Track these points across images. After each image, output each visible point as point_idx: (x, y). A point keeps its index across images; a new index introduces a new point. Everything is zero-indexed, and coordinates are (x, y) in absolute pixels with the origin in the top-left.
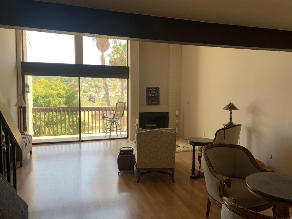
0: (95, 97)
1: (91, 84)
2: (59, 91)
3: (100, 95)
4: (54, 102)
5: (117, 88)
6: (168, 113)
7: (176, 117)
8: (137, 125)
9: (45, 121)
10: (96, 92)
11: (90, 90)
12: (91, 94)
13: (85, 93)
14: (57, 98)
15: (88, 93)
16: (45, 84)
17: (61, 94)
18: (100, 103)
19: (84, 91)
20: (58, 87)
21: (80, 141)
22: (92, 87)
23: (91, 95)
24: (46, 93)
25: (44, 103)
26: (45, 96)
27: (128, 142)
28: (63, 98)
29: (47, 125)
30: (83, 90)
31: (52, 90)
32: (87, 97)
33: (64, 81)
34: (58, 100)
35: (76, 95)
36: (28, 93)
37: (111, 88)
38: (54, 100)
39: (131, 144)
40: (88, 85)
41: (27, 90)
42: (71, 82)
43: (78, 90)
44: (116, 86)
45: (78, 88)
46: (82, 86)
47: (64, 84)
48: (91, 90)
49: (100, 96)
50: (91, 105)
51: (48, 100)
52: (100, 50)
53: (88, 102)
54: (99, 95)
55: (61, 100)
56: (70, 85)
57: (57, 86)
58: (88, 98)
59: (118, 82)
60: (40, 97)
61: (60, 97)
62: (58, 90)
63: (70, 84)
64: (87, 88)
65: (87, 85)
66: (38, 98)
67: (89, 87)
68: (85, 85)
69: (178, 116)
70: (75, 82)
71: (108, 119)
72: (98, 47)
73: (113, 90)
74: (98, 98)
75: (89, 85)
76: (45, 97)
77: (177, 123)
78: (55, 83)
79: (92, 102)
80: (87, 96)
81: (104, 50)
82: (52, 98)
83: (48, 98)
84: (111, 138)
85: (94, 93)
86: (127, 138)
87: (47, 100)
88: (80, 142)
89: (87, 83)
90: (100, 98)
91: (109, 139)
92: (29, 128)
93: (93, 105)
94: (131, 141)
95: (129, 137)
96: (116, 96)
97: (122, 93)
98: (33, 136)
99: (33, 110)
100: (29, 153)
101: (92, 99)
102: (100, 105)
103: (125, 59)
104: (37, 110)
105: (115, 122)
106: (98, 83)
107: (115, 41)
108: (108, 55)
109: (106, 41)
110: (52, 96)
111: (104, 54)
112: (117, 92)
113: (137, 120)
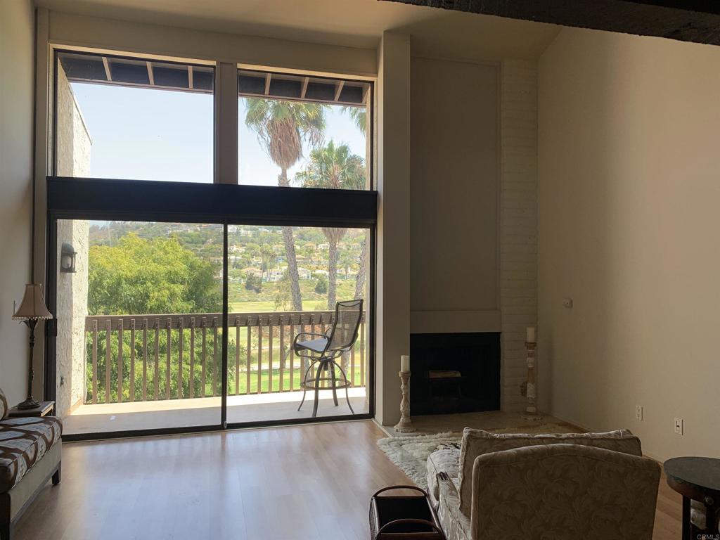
0: (262, 278)
1: (253, 249)
2: (172, 265)
3: (273, 274)
4: (156, 293)
5: (314, 256)
6: (497, 336)
7: (529, 348)
8: (404, 374)
9: (132, 345)
10: (264, 268)
11: (249, 263)
12: (252, 272)
13: (238, 270)
14: (166, 285)
15: (244, 271)
16: (137, 248)
17: (176, 273)
18: (274, 293)
19: (236, 265)
20: (171, 256)
21: (223, 427)
22: (256, 254)
23: (252, 274)
24: (140, 272)
25: (134, 297)
26: (138, 279)
27: (373, 429)
28: (182, 283)
29: (140, 354)
30: (232, 261)
31: (155, 262)
32: (242, 280)
33: (187, 242)
34: (169, 290)
35: (215, 274)
36: (73, 274)
37: (301, 256)
38: (157, 289)
39: (389, 443)
40: (244, 250)
41: (68, 265)
42: (204, 242)
43: (222, 263)
44: (311, 251)
45: (222, 258)
46: (231, 254)
47: (186, 248)
48: (253, 263)
49: (272, 276)
50: (250, 299)
51: (144, 290)
52: (277, 162)
53: (245, 291)
54: (271, 274)
55: (176, 289)
56: (201, 251)
57: (166, 253)
58: (243, 282)
59: (316, 242)
60: (124, 282)
61: (174, 282)
62: (169, 263)
63: (203, 248)
64: (243, 257)
65: (242, 250)
66: (119, 284)
67: (247, 255)
68: (237, 252)
69: (533, 345)
70: (214, 244)
71: (309, 353)
72: (273, 154)
73: (306, 262)
74: (269, 282)
75: (248, 251)
76: (136, 282)
77: (530, 370)
78: (162, 247)
79: (253, 292)
80: (243, 278)
81: (288, 162)
82: (153, 284)
83: (145, 283)
84: (317, 416)
85: (259, 270)
86: (371, 415)
87: (140, 289)
88: (224, 429)
89: (242, 245)
90: (273, 282)
91: (314, 420)
92: (72, 379)
93: (256, 299)
94: (385, 431)
95: (376, 416)
96: (312, 276)
97: (332, 269)
98: (84, 404)
99: (86, 324)
100: (51, 480)
101: (255, 285)
102: (275, 299)
103: (341, 184)
104: (98, 323)
105: (330, 360)
106: (269, 247)
107: (315, 139)
108: (299, 175)
109: (293, 138)
110: (153, 278)
111: (287, 171)
112: (314, 266)
113: (405, 359)
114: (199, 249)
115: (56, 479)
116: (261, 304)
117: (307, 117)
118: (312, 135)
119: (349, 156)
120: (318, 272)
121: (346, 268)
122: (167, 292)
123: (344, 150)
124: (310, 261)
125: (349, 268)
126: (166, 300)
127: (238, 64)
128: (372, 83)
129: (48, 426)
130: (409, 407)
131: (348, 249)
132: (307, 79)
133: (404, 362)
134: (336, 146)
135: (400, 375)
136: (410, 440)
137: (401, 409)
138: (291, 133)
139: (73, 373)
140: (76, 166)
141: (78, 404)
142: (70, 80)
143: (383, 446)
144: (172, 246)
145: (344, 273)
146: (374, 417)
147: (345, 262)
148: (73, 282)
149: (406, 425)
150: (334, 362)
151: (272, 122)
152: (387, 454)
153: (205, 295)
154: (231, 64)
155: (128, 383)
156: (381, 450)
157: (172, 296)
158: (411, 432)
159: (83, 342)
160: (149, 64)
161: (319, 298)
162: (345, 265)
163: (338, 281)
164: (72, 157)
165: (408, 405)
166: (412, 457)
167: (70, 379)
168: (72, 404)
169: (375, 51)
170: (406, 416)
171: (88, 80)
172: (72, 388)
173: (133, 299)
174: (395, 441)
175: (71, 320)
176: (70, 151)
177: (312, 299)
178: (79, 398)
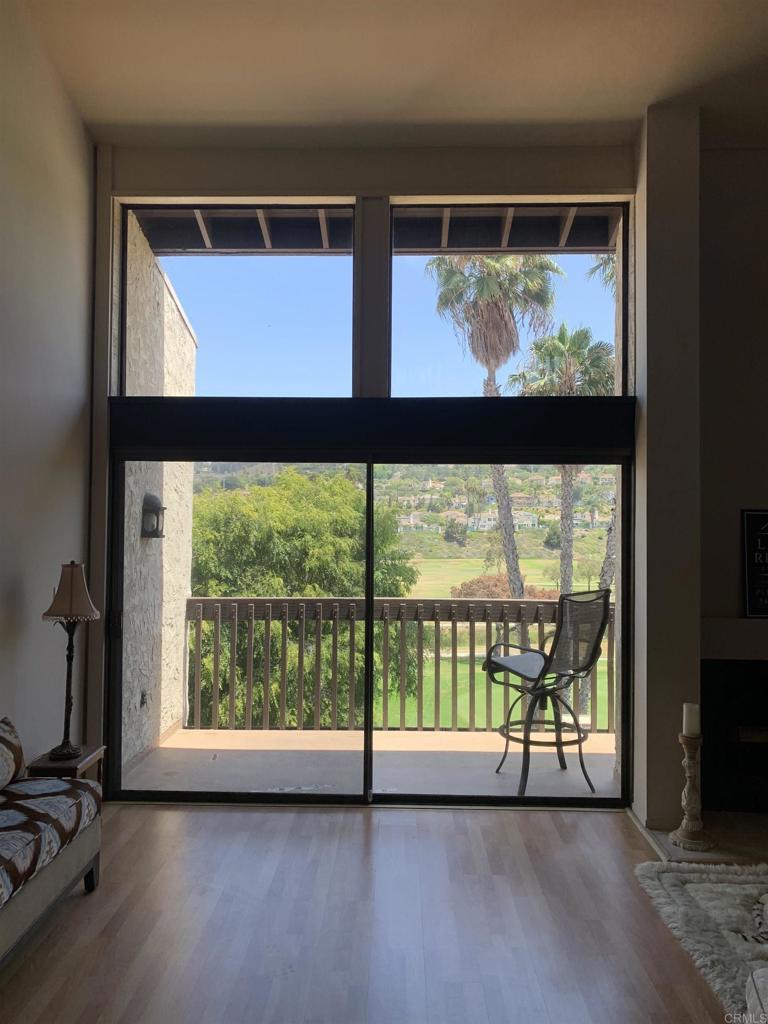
0: (466, 526)
1: (455, 484)
2: (339, 512)
3: (483, 520)
4: (317, 550)
5: (543, 494)
8: (689, 740)
10: (470, 511)
11: (450, 504)
12: (454, 517)
13: (435, 514)
14: (331, 539)
15: (443, 515)
16: (297, 487)
17: (344, 523)
18: (483, 547)
20: (338, 499)
21: (367, 800)
22: (458, 492)
23: (453, 520)
24: (297, 520)
25: (289, 555)
26: (295, 530)
27: (629, 831)
28: (351, 537)
32: (440, 528)
34: (334, 545)
36: (161, 539)
37: (521, 495)
38: (318, 544)
39: (660, 872)
40: (442, 486)
41: (153, 526)
42: (390, 477)
44: (539, 487)
46: (425, 492)
48: (455, 505)
49: (481, 523)
50: (450, 555)
51: (301, 545)
52: (481, 361)
53: (444, 544)
54: (480, 519)
55: (343, 545)
56: (386, 488)
57: (333, 494)
58: (441, 531)
59: (546, 475)
60: (276, 535)
61: (341, 535)
62: (335, 509)
64: (441, 496)
66: (270, 537)
67: (446, 494)
68: (433, 488)
70: (403, 478)
71: (514, 679)
72: (474, 351)
73: (529, 503)
74: (477, 531)
75: (447, 488)
76: (292, 535)
79: (455, 545)
80: (441, 525)
81: (497, 358)
82: (313, 537)
83: (303, 536)
84: (527, 793)
85: (463, 514)
86: (624, 801)
87: (297, 543)
89: (441, 480)
90: (482, 532)
91: (521, 801)
92: (163, 692)
93: (459, 555)
94: (650, 840)
95: (634, 805)
96: (539, 524)
97: (567, 516)
98: (185, 728)
99: (188, 610)
100: (82, 882)
101: (457, 535)
102: (485, 556)
103: (579, 386)
104: (204, 609)
105: (552, 693)
106: (477, 481)
107: (539, 323)
108: (514, 379)
109: (506, 324)
110: (314, 529)
111: (497, 373)
112: (542, 508)
113: (690, 711)
114: (384, 486)
115: (90, 880)
116: (467, 562)
117: (526, 291)
118: (533, 318)
119: (591, 344)
120: (547, 517)
121: (592, 512)
122: (331, 548)
123: (582, 337)
124: (536, 501)
125: (597, 512)
126: (329, 559)
127: (391, 197)
128: (625, 205)
129: (70, 801)
130: (699, 801)
131: (595, 484)
132: (511, 212)
133: (689, 718)
134: (570, 333)
135: (681, 740)
136: (702, 872)
137: (684, 803)
138: (502, 317)
139: (163, 684)
140: (167, 379)
141: (172, 731)
142: (157, 254)
143: (648, 881)
144: (340, 485)
145: (588, 519)
146: (630, 806)
147: (589, 503)
148: (164, 551)
149: (693, 835)
150: (558, 697)
151: (475, 303)
152: (654, 903)
153: (383, 552)
154: (381, 198)
155: (278, 674)
156: (643, 889)
157: (338, 554)
158: (703, 851)
159: (182, 637)
160: (260, 214)
161: (550, 556)
162: (590, 507)
163: (578, 532)
164: (161, 367)
165: (697, 797)
166: (708, 919)
167: (159, 693)
168: (162, 731)
169: (632, 147)
170: (693, 818)
171: (180, 250)
172: (163, 706)
173: (286, 558)
174: (671, 870)
175: (160, 605)
176: (158, 358)
177: (540, 557)
178: (175, 720)
